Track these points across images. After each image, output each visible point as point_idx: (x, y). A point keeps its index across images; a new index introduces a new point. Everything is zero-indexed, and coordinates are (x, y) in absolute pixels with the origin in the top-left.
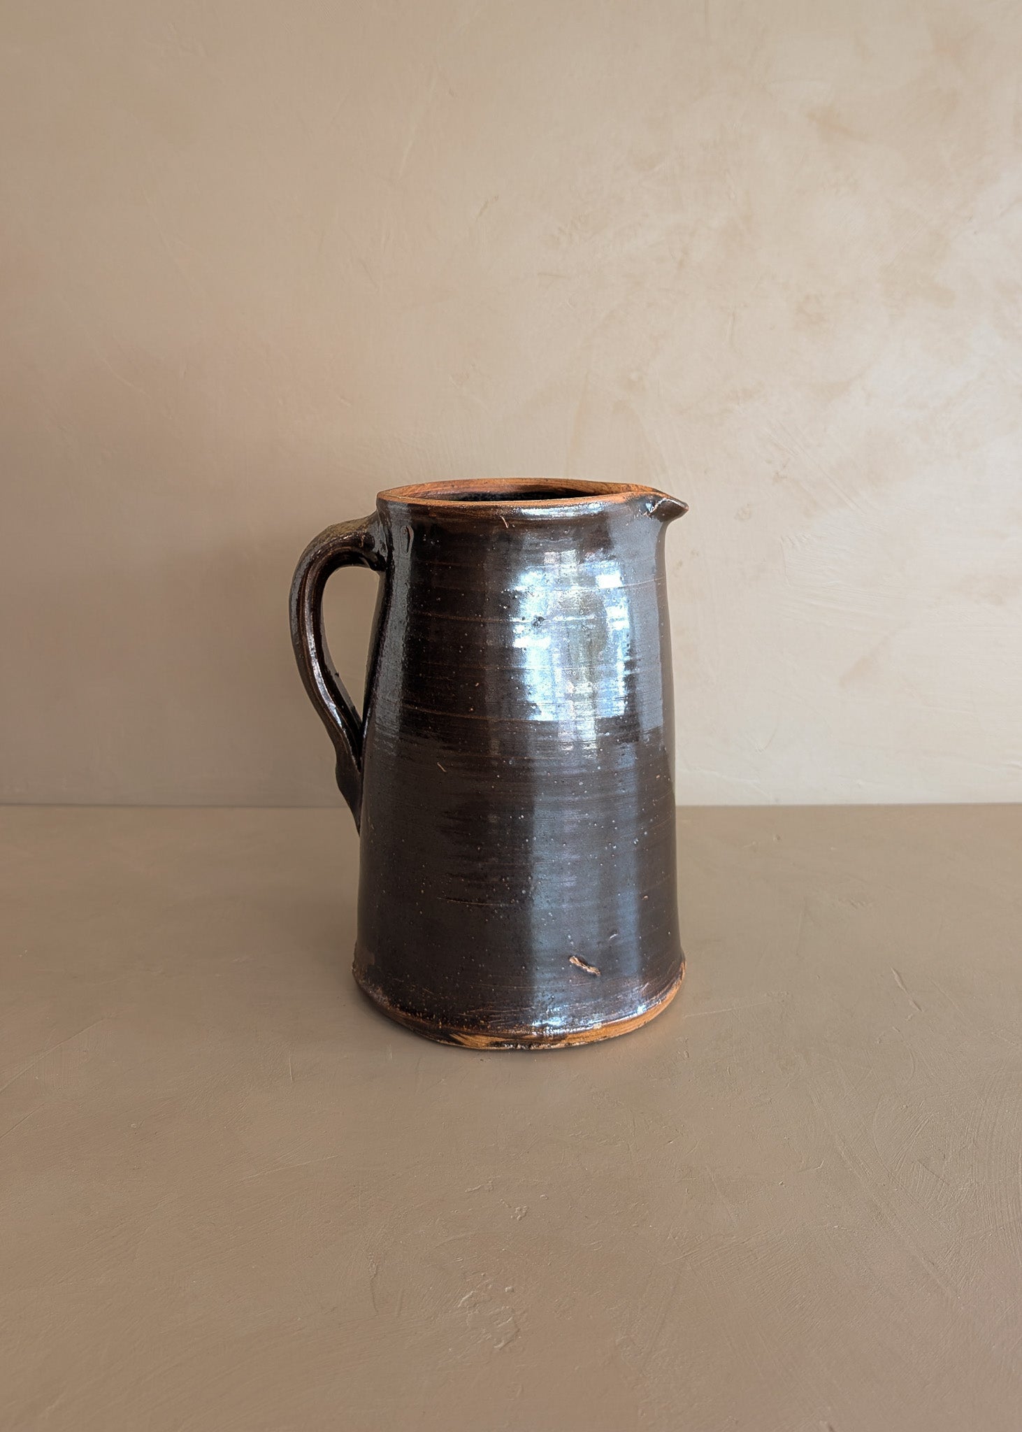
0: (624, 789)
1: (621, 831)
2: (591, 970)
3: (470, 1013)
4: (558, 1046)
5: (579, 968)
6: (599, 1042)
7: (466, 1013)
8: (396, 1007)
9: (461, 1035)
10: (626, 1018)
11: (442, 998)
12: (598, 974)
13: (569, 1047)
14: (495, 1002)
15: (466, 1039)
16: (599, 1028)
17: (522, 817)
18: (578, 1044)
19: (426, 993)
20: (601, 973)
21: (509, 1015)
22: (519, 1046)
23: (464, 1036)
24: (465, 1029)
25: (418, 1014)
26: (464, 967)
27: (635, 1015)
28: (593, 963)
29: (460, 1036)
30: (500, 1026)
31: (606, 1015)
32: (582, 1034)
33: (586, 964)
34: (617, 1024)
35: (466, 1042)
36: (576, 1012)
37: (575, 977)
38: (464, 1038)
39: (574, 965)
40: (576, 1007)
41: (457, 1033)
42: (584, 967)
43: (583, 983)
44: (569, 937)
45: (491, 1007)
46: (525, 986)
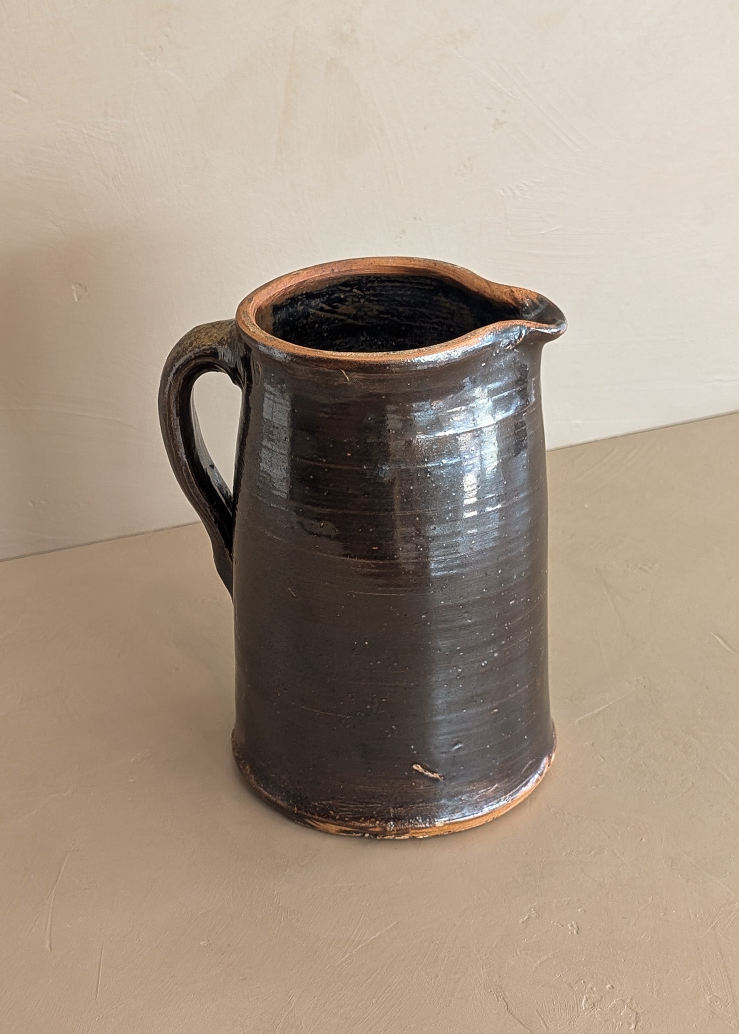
0: (470, 619)
1: (467, 656)
2: (433, 775)
3: (321, 804)
4: (402, 837)
5: (422, 773)
6: (443, 835)
7: (318, 804)
8: (261, 786)
9: (314, 821)
10: (471, 817)
11: (298, 787)
12: (441, 779)
13: (413, 838)
14: (343, 797)
15: (319, 825)
16: (441, 825)
17: (367, 643)
18: (421, 837)
19: (285, 781)
20: (444, 779)
21: (356, 809)
22: (366, 835)
23: (317, 822)
24: (317, 817)
25: (277, 797)
26: (316, 764)
27: (480, 814)
28: (435, 770)
29: (312, 821)
30: (347, 817)
31: (450, 814)
32: (425, 830)
33: (429, 771)
34: (461, 822)
35: (318, 827)
36: (419, 811)
37: (417, 781)
38: (317, 824)
39: (417, 771)
40: (419, 807)
41: (310, 818)
42: (427, 773)
43: (426, 787)
44: (412, 747)
45: (340, 801)
46: (370, 786)
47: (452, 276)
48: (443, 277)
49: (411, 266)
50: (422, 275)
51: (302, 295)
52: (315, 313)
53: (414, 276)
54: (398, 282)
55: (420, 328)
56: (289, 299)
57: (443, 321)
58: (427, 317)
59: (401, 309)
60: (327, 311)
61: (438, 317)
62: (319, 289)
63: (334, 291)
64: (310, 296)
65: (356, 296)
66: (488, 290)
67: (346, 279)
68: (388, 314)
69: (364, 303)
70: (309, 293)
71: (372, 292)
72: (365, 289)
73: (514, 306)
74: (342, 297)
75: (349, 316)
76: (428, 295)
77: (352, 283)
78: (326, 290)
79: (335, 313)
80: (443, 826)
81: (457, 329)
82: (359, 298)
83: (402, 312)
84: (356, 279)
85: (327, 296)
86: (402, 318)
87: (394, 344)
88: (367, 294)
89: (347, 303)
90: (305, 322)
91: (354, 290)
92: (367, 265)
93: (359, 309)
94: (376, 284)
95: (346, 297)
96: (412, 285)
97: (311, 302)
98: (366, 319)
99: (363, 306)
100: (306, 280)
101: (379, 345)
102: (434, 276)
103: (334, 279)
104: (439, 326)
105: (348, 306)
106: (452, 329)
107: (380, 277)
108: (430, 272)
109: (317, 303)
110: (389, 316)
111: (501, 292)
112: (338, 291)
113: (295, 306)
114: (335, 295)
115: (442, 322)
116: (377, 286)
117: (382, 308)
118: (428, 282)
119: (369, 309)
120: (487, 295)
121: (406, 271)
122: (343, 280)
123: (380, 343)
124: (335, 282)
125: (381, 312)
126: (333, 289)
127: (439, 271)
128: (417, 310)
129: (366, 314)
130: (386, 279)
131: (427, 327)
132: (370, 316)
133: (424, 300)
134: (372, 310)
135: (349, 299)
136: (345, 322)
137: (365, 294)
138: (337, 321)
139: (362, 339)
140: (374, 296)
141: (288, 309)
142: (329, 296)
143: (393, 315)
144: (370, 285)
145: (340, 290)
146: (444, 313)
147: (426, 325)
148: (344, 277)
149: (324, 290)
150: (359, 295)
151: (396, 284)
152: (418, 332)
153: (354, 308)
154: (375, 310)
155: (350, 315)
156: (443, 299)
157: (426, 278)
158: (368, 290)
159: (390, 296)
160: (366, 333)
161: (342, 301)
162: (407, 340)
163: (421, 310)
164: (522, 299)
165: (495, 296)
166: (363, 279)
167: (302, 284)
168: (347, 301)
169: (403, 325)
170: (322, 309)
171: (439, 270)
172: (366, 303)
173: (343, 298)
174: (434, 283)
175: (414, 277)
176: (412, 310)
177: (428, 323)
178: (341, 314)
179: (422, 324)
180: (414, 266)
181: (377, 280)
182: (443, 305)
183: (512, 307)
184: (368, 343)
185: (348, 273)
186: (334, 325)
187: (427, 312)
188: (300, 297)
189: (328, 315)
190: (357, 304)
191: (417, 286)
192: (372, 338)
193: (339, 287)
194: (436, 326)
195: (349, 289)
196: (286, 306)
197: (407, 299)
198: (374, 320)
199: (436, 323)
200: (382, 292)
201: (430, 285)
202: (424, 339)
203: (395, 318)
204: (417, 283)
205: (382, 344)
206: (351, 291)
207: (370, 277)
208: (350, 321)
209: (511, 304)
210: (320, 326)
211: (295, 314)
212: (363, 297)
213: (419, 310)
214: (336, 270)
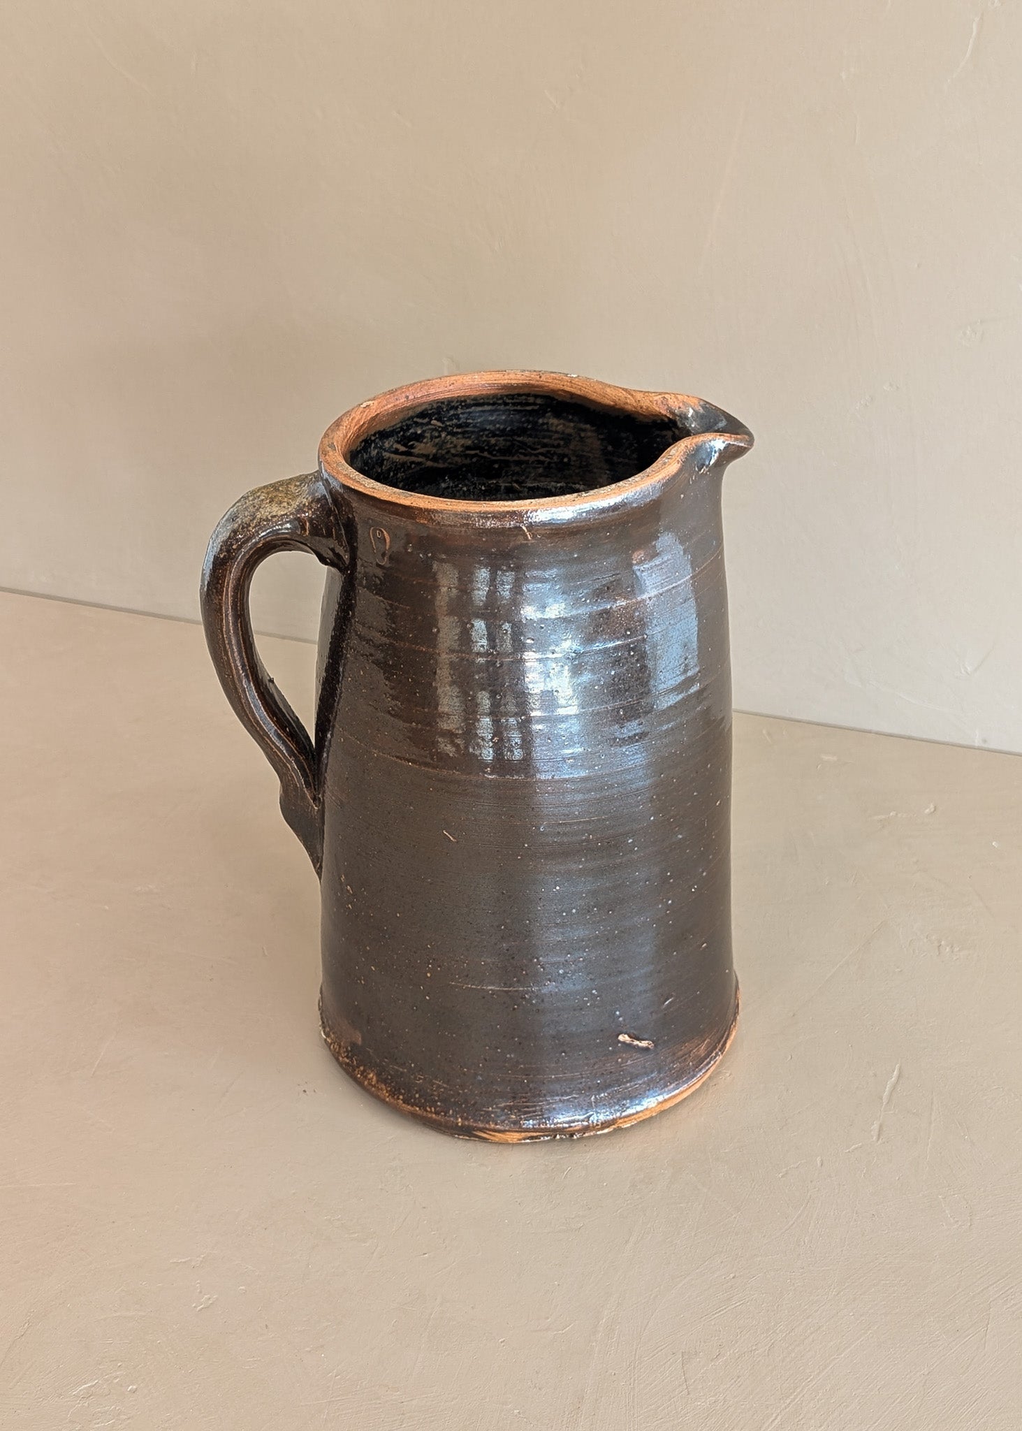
0: (681, 834)
1: (677, 882)
2: (644, 1044)
3: (497, 1108)
4: (607, 1130)
5: (630, 1045)
6: (653, 1118)
7: (492, 1108)
8: (399, 1099)
9: (488, 1132)
10: (685, 1087)
11: (461, 1092)
12: (652, 1046)
13: (620, 1129)
14: (529, 1094)
15: (494, 1136)
16: (653, 1105)
17: (558, 888)
18: (630, 1125)
19: (439, 1087)
20: (655, 1046)
22: (558, 1137)
23: (491, 1133)
24: (493, 1126)
25: (429, 1109)
26: (488, 1058)
28: (645, 1036)
29: (485, 1132)
30: (536, 1120)
31: (662, 1089)
32: (635, 1116)
33: (638, 1039)
35: (493, 1138)
36: (628, 1094)
37: (624, 1055)
38: (490, 1135)
39: (624, 1043)
40: (626, 1088)
41: (482, 1130)
42: (636, 1042)
43: (634, 1060)
44: (618, 1013)
45: (524, 1100)
46: (565, 1073)
47: (568, 389)
48: (553, 391)
49: (506, 382)
50: (521, 391)
51: (374, 435)
52: (389, 458)
53: (510, 395)
54: (488, 404)
55: (519, 463)
56: (361, 442)
57: (553, 450)
58: (530, 447)
59: (493, 441)
60: (403, 453)
61: (545, 445)
62: (392, 424)
63: (410, 425)
64: (383, 435)
65: (435, 430)
66: (631, 401)
67: (424, 407)
68: (477, 450)
69: (445, 437)
70: (382, 432)
71: (455, 421)
72: (445, 419)
73: (668, 418)
74: (419, 432)
75: (426, 457)
76: (531, 419)
77: (429, 412)
78: (400, 425)
79: (410, 454)
80: (656, 1106)
81: (574, 458)
82: (440, 432)
83: (495, 445)
84: (435, 406)
85: (402, 433)
86: (495, 453)
87: (483, 488)
88: (450, 426)
89: (425, 440)
90: (379, 471)
91: (434, 422)
92: (448, 385)
93: (440, 446)
94: (460, 411)
95: (424, 432)
96: (508, 407)
97: (385, 442)
98: (449, 458)
99: (444, 442)
100: (378, 414)
101: (464, 492)
102: (539, 391)
103: (408, 409)
104: (546, 457)
105: (426, 443)
106: (566, 460)
107: (465, 401)
108: (533, 386)
109: (391, 443)
110: (478, 452)
111: (651, 401)
112: (414, 425)
113: (369, 450)
114: (411, 431)
115: (552, 452)
116: (462, 413)
117: (469, 442)
118: (531, 400)
119: (452, 445)
120: (629, 407)
121: (499, 389)
122: (419, 410)
123: (465, 489)
124: (411, 413)
125: (468, 448)
126: (409, 422)
127: (547, 384)
128: (515, 440)
129: (448, 452)
130: (472, 402)
131: (528, 461)
132: (454, 455)
133: (525, 425)
134: (455, 446)
135: (428, 435)
136: (423, 466)
137: (447, 426)
138: (413, 466)
139: (443, 485)
140: (459, 426)
141: (362, 456)
142: (404, 433)
143: (482, 450)
144: (452, 412)
145: (416, 423)
146: (555, 440)
147: (527, 458)
148: (421, 405)
149: (398, 426)
150: (439, 427)
151: (487, 408)
152: (517, 469)
153: (433, 446)
154: (459, 446)
155: (428, 456)
156: (554, 421)
157: (528, 395)
158: (450, 419)
159: (478, 425)
160: (448, 478)
161: (419, 438)
162: (501, 481)
163: (521, 439)
164: (679, 408)
165: (641, 408)
166: (443, 406)
167: (374, 420)
168: (424, 437)
169: (496, 462)
170: (396, 452)
171: (547, 382)
172: (449, 437)
173: (421, 434)
174: (539, 401)
175: (512, 397)
176: (510, 441)
177: (531, 455)
178: (418, 456)
179: (522, 457)
180: (509, 382)
181: (461, 405)
182: (554, 429)
183: (666, 419)
184: (450, 490)
185: (424, 400)
186: (410, 471)
187: (529, 440)
188: (373, 438)
189: (404, 458)
190: (437, 440)
191: (515, 408)
192: (456, 483)
193: (415, 419)
194: (541, 458)
195: (426, 420)
196: (359, 452)
197: (502, 427)
198: (458, 459)
199: (542, 454)
200: (468, 421)
201: (534, 404)
202: (524, 477)
203: (486, 454)
204: (514, 404)
205: (468, 490)
206: (429, 423)
207: (453, 402)
208: (429, 464)
209: (666, 416)
210: (395, 475)
211: (370, 461)
212: (444, 429)
213: (518, 439)
214: (411, 397)
